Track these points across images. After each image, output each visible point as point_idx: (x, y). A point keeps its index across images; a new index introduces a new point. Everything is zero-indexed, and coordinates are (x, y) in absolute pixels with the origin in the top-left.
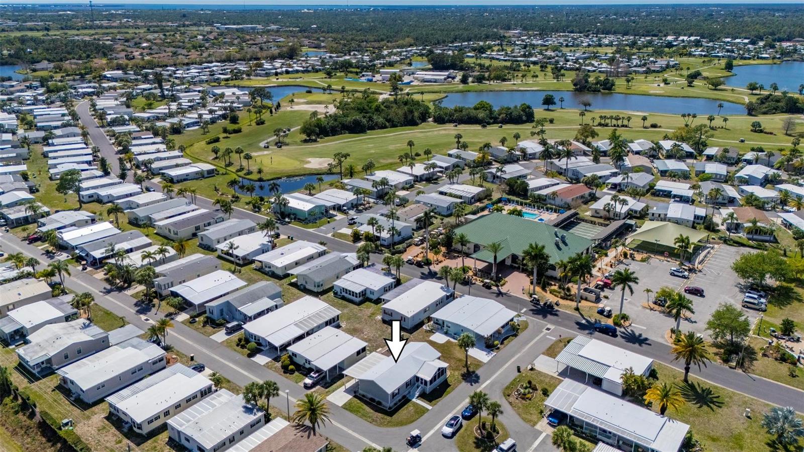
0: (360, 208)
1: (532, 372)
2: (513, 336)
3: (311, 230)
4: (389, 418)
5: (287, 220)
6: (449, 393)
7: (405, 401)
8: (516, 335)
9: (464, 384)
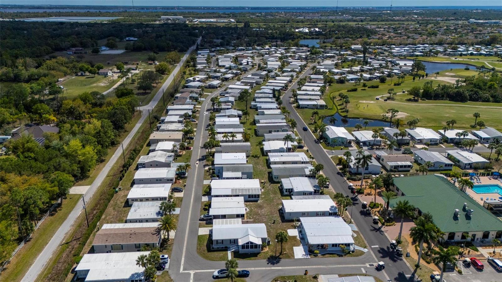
0: (375, 147)
1: (312, 279)
2: (338, 255)
3: (325, 150)
4: (206, 252)
5: (322, 141)
6: (251, 259)
7: (226, 249)
8: (340, 256)
9: (265, 261)
